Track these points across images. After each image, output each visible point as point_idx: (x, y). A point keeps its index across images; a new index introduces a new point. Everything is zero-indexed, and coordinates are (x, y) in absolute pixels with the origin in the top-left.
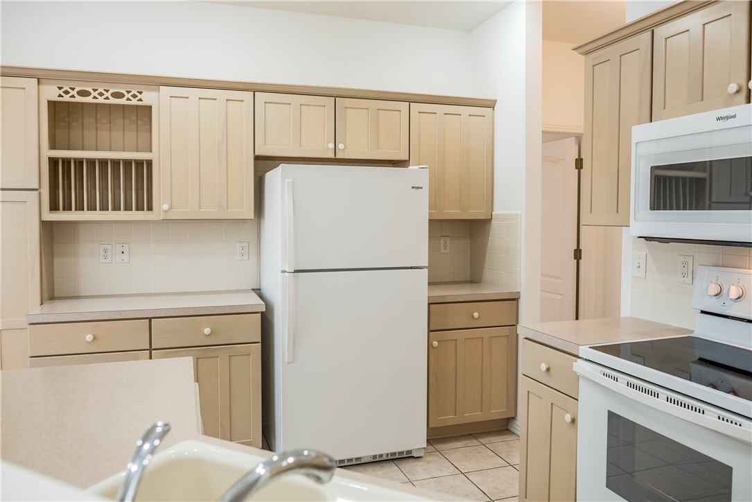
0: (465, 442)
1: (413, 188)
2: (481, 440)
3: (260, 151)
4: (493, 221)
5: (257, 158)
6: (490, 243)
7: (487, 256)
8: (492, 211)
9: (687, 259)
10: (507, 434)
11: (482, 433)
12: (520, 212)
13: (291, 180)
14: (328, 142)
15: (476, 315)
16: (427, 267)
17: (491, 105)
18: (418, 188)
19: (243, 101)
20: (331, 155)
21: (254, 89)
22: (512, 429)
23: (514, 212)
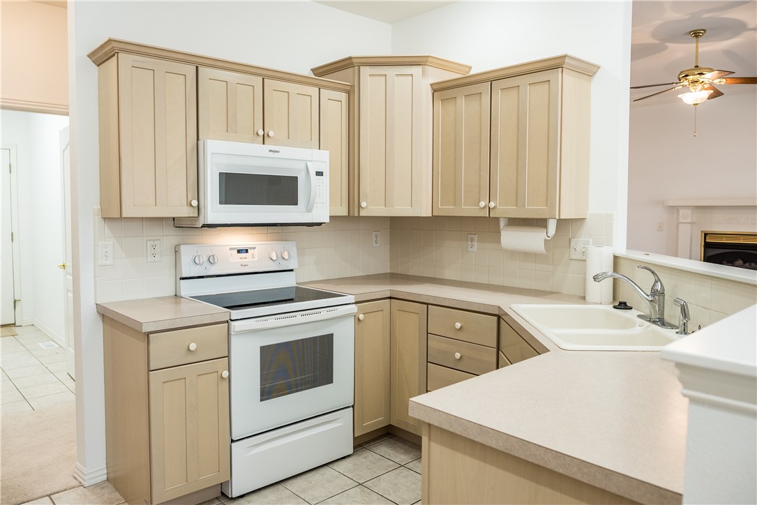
9: (156, 242)
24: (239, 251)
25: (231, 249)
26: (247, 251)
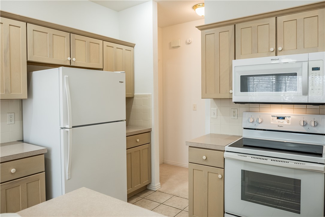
0: (135, 199)
1: (120, 82)
2: (141, 196)
3: (31, 59)
4: (135, 98)
5: (29, 63)
6: (133, 108)
7: (131, 114)
8: (134, 93)
9: (235, 110)
10: (149, 191)
11: (139, 193)
12: (150, 94)
13: (68, 76)
14: (67, 57)
15: (138, 140)
16: (125, 120)
17: (132, 46)
18: (122, 82)
19: (20, 27)
20: (69, 64)
21: (27, 21)
22: (149, 188)
23: (148, 94)
24: (278, 118)
25: (272, 116)
26: (284, 118)
